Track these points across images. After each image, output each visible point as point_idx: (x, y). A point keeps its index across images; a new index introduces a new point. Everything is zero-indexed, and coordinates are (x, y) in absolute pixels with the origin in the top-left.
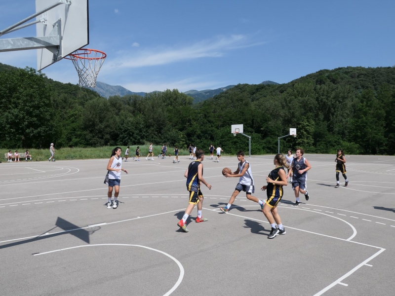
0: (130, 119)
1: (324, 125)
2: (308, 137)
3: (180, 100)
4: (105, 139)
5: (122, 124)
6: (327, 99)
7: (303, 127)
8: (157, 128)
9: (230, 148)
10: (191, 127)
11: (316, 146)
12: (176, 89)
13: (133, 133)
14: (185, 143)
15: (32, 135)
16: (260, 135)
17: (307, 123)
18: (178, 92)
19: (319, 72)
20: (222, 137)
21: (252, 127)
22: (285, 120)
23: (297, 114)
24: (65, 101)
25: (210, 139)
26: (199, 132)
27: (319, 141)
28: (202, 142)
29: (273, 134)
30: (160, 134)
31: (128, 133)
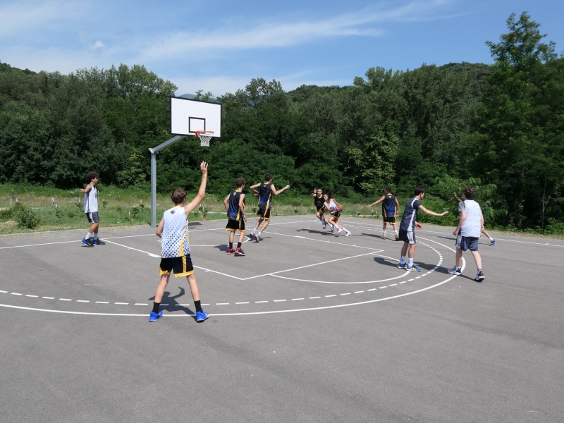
1: (416, 145)
2: (385, 166)
6: (424, 95)
8: (78, 138)
11: (398, 183)
13: (29, 147)
14: (141, 170)
16: (293, 159)
17: (384, 139)
21: (279, 143)
22: (343, 133)
23: (367, 120)
25: (190, 164)
27: (404, 174)
29: (318, 158)
30: (86, 152)
31: (14, 147)
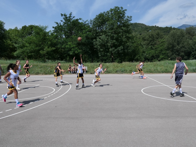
15: (113, 52)
24: (158, 34)
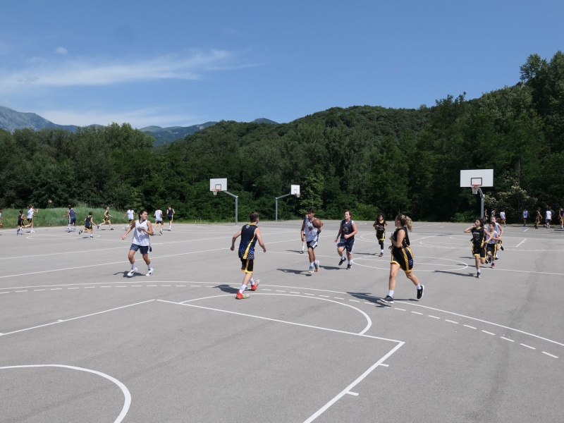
0: (50, 167)
1: (335, 182)
2: (315, 197)
3: (133, 141)
4: (8, 197)
5: (37, 175)
6: (340, 147)
7: (308, 183)
8: (97, 182)
9: (209, 212)
10: (150, 180)
11: (325, 209)
12: (127, 123)
13: (56, 189)
14: (141, 204)
16: (251, 194)
17: (314, 179)
18: (130, 127)
19: (330, 109)
20: (197, 197)
21: (240, 182)
22: (285, 174)
23: (301, 165)
25: (179, 199)
26: (162, 189)
27: (329, 203)
28: (166, 203)
29: (269, 193)
30: (101, 191)
31: (47, 188)
